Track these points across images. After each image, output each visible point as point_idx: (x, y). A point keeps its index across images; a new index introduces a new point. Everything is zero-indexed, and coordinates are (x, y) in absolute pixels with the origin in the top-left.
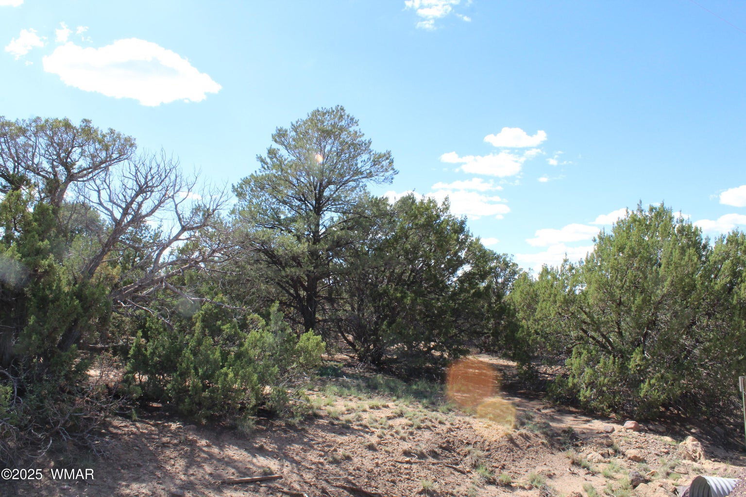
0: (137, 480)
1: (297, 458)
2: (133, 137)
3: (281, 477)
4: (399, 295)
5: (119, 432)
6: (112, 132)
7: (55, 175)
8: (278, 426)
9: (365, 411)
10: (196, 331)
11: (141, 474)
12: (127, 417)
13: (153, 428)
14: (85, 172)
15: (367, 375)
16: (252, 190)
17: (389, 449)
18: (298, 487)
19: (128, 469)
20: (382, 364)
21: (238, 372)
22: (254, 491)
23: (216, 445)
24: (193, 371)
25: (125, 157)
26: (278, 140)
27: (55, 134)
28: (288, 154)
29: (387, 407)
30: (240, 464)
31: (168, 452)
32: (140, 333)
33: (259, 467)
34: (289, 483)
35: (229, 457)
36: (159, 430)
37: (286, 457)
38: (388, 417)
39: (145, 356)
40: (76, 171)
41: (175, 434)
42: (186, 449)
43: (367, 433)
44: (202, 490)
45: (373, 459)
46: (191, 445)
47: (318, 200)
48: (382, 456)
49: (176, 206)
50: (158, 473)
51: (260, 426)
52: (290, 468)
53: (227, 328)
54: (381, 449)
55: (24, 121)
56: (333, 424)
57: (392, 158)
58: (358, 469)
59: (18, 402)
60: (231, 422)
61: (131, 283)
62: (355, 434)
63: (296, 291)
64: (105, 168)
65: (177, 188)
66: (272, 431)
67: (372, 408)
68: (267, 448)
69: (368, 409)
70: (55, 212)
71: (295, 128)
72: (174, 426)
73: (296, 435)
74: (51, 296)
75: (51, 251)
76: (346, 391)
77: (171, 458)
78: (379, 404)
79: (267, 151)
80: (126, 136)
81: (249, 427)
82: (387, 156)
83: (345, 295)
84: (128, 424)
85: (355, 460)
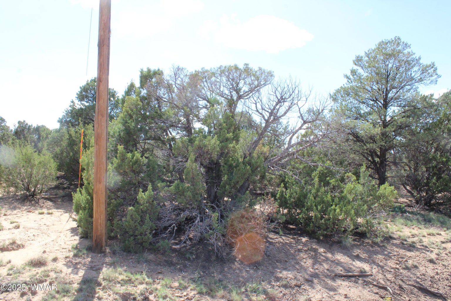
0: (285, 269)
1: (381, 264)
2: (272, 71)
3: (372, 275)
4: (444, 159)
5: (273, 241)
6: (260, 69)
7: (231, 97)
8: (367, 243)
9: (424, 236)
10: (316, 184)
11: (288, 266)
12: (277, 233)
13: (292, 240)
14: (247, 94)
15: (422, 212)
16: (342, 96)
17: (445, 263)
18: (383, 283)
19: (280, 263)
20: (432, 205)
21: (342, 209)
22: (355, 282)
23: (330, 252)
24: (315, 207)
25: (268, 83)
26: (357, 63)
27: (230, 73)
28: (364, 72)
29: (440, 235)
30: (345, 265)
31: (302, 255)
32: (282, 185)
33: (357, 267)
34: (377, 279)
35: (338, 260)
36: (295, 241)
37: (374, 262)
38: (442, 241)
39: (285, 198)
40: (242, 93)
41: (305, 245)
42: (312, 253)
43: (428, 251)
44: (323, 279)
45: (434, 269)
46: (315, 251)
47: (385, 100)
48: (440, 268)
49: (299, 109)
50: (297, 267)
51: (356, 242)
52: (377, 270)
53: (333, 182)
54: (439, 263)
55: (214, 68)
56: (403, 244)
57: (435, 66)
58: (424, 275)
59: (221, 221)
60: (338, 238)
61: (275, 156)
62: (419, 251)
63: (373, 158)
64: (258, 90)
65: (299, 98)
66: (363, 246)
67: (429, 235)
68: (361, 256)
69: (426, 236)
70: (233, 117)
71: (367, 55)
72: (304, 239)
73: (379, 249)
74: (234, 164)
75: (233, 139)
76: (409, 223)
77: (304, 258)
78: (434, 232)
79: (350, 71)
80: (268, 71)
81: (349, 242)
82: (432, 66)
83: (405, 160)
84: (278, 237)
85: (421, 268)
